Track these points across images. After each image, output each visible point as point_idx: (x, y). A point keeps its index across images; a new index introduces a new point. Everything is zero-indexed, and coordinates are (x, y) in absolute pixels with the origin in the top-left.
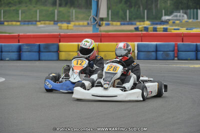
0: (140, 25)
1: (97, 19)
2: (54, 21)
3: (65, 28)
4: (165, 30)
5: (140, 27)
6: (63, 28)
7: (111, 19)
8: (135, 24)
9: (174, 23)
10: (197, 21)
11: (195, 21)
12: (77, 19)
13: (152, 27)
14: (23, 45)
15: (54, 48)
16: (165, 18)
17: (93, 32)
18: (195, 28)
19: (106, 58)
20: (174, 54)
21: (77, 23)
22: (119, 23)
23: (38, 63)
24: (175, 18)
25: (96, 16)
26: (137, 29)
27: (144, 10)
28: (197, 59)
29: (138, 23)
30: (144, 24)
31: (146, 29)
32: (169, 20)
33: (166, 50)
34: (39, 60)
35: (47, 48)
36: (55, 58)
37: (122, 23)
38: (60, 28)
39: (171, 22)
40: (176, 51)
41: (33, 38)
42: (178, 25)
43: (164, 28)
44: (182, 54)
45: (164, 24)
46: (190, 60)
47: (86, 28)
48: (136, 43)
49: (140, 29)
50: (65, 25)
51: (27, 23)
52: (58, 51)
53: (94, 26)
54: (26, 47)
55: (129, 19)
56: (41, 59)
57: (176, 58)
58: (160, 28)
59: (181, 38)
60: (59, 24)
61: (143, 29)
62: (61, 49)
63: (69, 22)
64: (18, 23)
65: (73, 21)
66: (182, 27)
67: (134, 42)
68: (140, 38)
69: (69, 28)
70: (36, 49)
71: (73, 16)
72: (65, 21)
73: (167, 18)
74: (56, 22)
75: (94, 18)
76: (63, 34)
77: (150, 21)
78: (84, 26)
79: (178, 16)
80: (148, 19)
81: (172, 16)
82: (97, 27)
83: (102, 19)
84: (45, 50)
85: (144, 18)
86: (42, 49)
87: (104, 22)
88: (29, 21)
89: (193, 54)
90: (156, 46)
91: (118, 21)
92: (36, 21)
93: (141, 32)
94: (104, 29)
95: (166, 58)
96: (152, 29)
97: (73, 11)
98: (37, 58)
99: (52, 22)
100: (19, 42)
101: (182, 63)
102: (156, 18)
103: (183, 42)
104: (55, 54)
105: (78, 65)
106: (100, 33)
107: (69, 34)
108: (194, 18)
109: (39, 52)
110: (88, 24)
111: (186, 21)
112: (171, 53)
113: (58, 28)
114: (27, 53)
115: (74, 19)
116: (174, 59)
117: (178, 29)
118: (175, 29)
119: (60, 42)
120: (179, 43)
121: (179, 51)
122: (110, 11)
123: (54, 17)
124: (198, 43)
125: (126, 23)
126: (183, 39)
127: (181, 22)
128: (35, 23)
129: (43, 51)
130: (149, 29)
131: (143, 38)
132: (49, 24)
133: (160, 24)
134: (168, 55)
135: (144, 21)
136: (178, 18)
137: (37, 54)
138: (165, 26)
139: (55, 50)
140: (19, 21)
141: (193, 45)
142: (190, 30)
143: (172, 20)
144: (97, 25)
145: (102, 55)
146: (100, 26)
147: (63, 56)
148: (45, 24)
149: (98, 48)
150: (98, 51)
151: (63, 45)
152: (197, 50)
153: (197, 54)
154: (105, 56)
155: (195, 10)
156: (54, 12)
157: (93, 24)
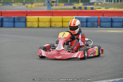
0: (76, 5)
1: (50, 1)
2: (23, 3)
4: (92, 8)
6: (29, 7)
7: (59, 1)
8: (73, 5)
9: (97, 4)
10: (112, 3)
11: (110, 3)
12: (37, 1)
13: (84, 6)
14: (4, 18)
15: (23, 20)
16: (91, 1)
17: (48, 9)
18: (111, 7)
20: (98, 24)
21: (37, 4)
22: (63, 4)
23: (13, 29)
24: (98, 1)
26: (74, 8)
28: (112, 27)
29: (75, 4)
30: (79, 5)
31: (80, 8)
32: (94, 2)
33: (92, 21)
34: (14, 27)
35: (19, 20)
36: (24, 26)
37: (66, 4)
38: (27, 7)
39: (95, 4)
41: (10, 13)
42: (100, 6)
44: (103, 24)
45: (91, 5)
46: (108, 27)
49: (76, 8)
50: (30, 5)
51: (6, 4)
52: (26, 21)
53: (48, 6)
54: (6, 19)
55: (70, 2)
57: (99, 26)
58: (89, 7)
59: (102, 14)
60: (26, 5)
61: (78, 8)
62: (28, 20)
63: (32, 3)
64: (1, 4)
65: (35, 3)
66: (103, 7)
67: (73, 16)
69: (33, 7)
70: (12, 20)
72: (30, 3)
74: (24, 4)
75: (48, 1)
77: (83, 3)
78: (41, 6)
80: (81, 2)
82: (50, 7)
83: (53, 2)
84: (18, 21)
85: (79, 1)
86: (16, 20)
87: (55, 4)
88: (7, 3)
89: (109, 24)
90: (87, 18)
91: (63, 3)
92: (12, 3)
93: (77, 10)
94: (54, 8)
95: (93, 26)
96: (84, 8)
98: (13, 26)
99: (22, 4)
100: (1, 16)
101: (103, 30)
102: (86, 1)
103: (103, 16)
104: (24, 24)
106: (52, 10)
107: (32, 11)
108: (110, 2)
109: (14, 22)
110: (44, 4)
111: (105, 4)
112: (96, 23)
113: (25, 7)
114: (7, 22)
115: (35, 2)
116: (97, 27)
117: (100, 8)
118: (98, 8)
119: (27, 16)
120: (101, 17)
121: (100, 22)
124: (113, 17)
125: (68, 4)
126: (103, 14)
127: (102, 4)
128: (11, 4)
129: (16, 21)
130: (82, 8)
131: (78, 14)
132: (20, 4)
133: (89, 5)
134: (94, 24)
135: (79, 3)
136: (100, 1)
137: (13, 23)
138: (92, 6)
139: (24, 21)
140: (1, 3)
142: (107, 8)
143: (96, 2)
144: (50, 5)
145: (53, 24)
146: (52, 6)
147: (29, 24)
148: (17, 4)
149: (50, 19)
150: (51, 22)
151: (29, 18)
152: (112, 21)
153: (112, 24)
154: (55, 25)
157: (47, 4)
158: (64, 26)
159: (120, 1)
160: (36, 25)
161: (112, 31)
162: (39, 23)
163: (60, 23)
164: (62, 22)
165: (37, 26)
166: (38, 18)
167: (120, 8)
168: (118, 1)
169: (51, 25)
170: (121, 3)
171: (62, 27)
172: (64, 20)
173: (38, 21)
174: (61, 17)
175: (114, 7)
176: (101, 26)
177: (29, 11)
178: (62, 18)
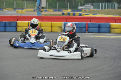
1: (40, 7)
2: (14, 8)
3: (20, 13)
4: (80, 15)
5: (65, 13)
6: (19, 12)
7: (48, 7)
8: (62, 11)
9: (85, 10)
10: (99, 10)
12: (28, 7)
13: (72, 13)
15: (14, 25)
16: (80, 8)
17: (38, 15)
18: (98, 14)
19: (45, 31)
20: (86, 29)
21: (27, 10)
22: (52, 10)
23: (4, 33)
24: (86, 8)
25: (40, 6)
26: (63, 14)
27: (68, 2)
28: (99, 32)
29: (64, 11)
30: (67, 11)
31: (69, 14)
32: (83, 9)
33: (81, 27)
34: (5, 31)
35: (10, 25)
36: (15, 30)
37: (55, 10)
38: (17, 12)
39: (83, 10)
40: (87, 27)
41: (2, 18)
42: (88, 12)
43: (79, 14)
44: (90, 29)
45: (79, 11)
46: (95, 33)
47: (33, 13)
48: (63, 22)
49: (65, 14)
50: (20, 11)
52: (16, 26)
53: (38, 11)
55: (59, 8)
56: (6, 30)
57: (87, 32)
58: (77, 14)
59: (90, 20)
60: (17, 10)
61: (67, 14)
62: (18, 25)
63: (22, 9)
65: (25, 9)
66: (90, 13)
68: (66, 19)
69: (23, 12)
70: (3, 25)
71: (25, 5)
72: (20, 9)
73: (81, 7)
74: (15, 9)
75: (38, 7)
76: (19, 16)
77: (71, 9)
78: (31, 11)
79: (88, 6)
80: (70, 8)
81: (84, 6)
82: (40, 12)
83: (43, 8)
84: (8, 26)
85: (68, 7)
86: (7, 25)
87: (44, 10)
89: (97, 29)
92: (3, 8)
93: (66, 16)
94: (44, 13)
96: (72, 14)
97: (25, 2)
99: (13, 9)
101: (90, 35)
102: (74, 8)
103: (91, 22)
104: (14, 28)
105: (33, 33)
106: (42, 16)
107: (23, 16)
108: (97, 8)
109: (5, 26)
110: (34, 10)
111: (93, 10)
112: (84, 29)
113: (16, 12)
115: (26, 8)
116: (85, 32)
117: (88, 15)
118: (86, 14)
119: (17, 21)
120: (88, 23)
121: (88, 27)
122: (47, 3)
123: (14, 6)
124: (100, 23)
125: (57, 10)
126: (91, 20)
127: (90, 10)
128: (2, 9)
130: (71, 14)
132: (11, 10)
133: (77, 11)
134: (82, 30)
135: (67, 9)
136: (88, 8)
137: (4, 28)
138: (80, 13)
139: (15, 25)
141: (97, 24)
142: (95, 15)
143: (84, 9)
144: (40, 11)
146: (41, 12)
147: (19, 29)
148: (8, 10)
151: (19, 22)
152: (99, 27)
153: (99, 30)
155: (98, 3)
156: (14, 3)
157: (37, 10)
158: (53, 31)
159: (108, 8)
161: (99, 36)
163: (50, 28)
164: (52, 27)
166: (28, 23)
167: (107, 15)
168: (105, 8)
170: (109, 9)
171: (52, 32)
172: (53, 26)
174: (50, 22)
175: (102, 14)
176: (89, 31)
177: (19, 17)
178: (52, 23)
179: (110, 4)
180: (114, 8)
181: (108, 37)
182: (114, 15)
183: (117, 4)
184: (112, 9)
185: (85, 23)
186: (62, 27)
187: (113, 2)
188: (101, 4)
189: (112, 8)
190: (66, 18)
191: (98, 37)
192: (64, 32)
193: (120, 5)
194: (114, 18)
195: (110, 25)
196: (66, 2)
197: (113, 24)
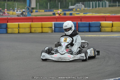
0: (56, 11)
1: (29, 8)
3: (11, 14)
4: (71, 14)
5: (56, 13)
7: (39, 8)
8: (53, 11)
9: (76, 10)
11: (89, 8)
13: (63, 12)
15: (4, 26)
16: (71, 7)
18: (89, 13)
19: (36, 32)
20: (76, 29)
22: (43, 11)
24: (77, 7)
25: (29, 6)
26: (54, 14)
27: (58, 2)
28: (90, 31)
29: (55, 11)
32: (73, 8)
36: (5, 32)
37: (46, 10)
39: (74, 10)
40: (77, 27)
42: (79, 11)
43: (70, 13)
44: (81, 29)
45: (70, 11)
46: (86, 32)
48: (53, 23)
52: (7, 28)
55: (50, 8)
58: (68, 13)
62: (9, 26)
66: (81, 13)
69: (14, 14)
71: (16, 7)
73: (72, 7)
75: (28, 8)
77: (62, 9)
79: (79, 6)
80: (61, 8)
81: (75, 6)
82: (30, 13)
83: (33, 8)
85: (58, 7)
87: (34, 10)
89: (87, 29)
91: (43, 10)
94: (34, 14)
96: (63, 14)
97: (16, 4)
101: (81, 34)
102: (65, 7)
103: (81, 21)
104: (5, 30)
106: (32, 17)
107: (13, 17)
108: (88, 7)
111: (84, 9)
117: (79, 14)
118: (77, 14)
119: (8, 22)
120: (79, 22)
121: (79, 27)
122: (38, 4)
124: (90, 22)
126: (81, 20)
127: (81, 9)
133: (68, 11)
135: (58, 9)
136: (79, 7)
138: (71, 12)
141: (87, 23)
142: (86, 14)
143: (75, 8)
144: (30, 12)
145: (33, 30)
146: (32, 12)
147: (9, 30)
149: (30, 25)
150: (31, 27)
151: (10, 24)
152: (90, 26)
153: (90, 29)
154: (35, 30)
155: (89, 2)
156: (5, 5)
157: (27, 11)
158: (44, 31)
159: (98, 7)
160: (16, 31)
162: (20, 29)
163: (40, 28)
164: (42, 28)
165: (18, 32)
166: (19, 24)
167: (98, 13)
168: (96, 7)
169: (31, 31)
170: (99, 8)
171: (42, 32)
172: (43, 26)
173: (19, 27)
175: (93, 12)
176: (79, 31)
177: (9, 18)
178: (42, 24)
179: (101, 3)
180: (105, 6)
181: (98, 36)
182: (105, 13)
183: (108, 2)
184: (102, 8)
185: (76, 22)
186: (52, 27)
187: (104, 1)
188: (92, 3)
189: (103, 6)
190: (57, 18)
191: (88, 37)
192: (54, 32)
193: (111, 3)
194: (105, 16)
195: (100, 24)
196: (57, 1)
197: (103, 23)
